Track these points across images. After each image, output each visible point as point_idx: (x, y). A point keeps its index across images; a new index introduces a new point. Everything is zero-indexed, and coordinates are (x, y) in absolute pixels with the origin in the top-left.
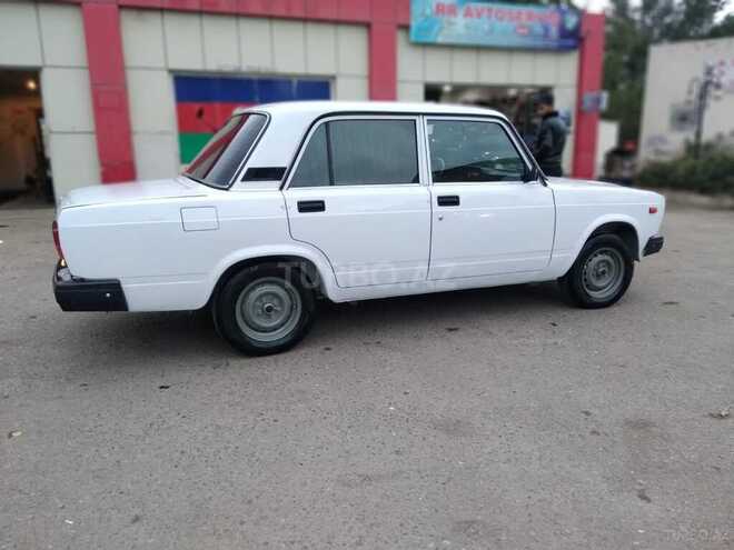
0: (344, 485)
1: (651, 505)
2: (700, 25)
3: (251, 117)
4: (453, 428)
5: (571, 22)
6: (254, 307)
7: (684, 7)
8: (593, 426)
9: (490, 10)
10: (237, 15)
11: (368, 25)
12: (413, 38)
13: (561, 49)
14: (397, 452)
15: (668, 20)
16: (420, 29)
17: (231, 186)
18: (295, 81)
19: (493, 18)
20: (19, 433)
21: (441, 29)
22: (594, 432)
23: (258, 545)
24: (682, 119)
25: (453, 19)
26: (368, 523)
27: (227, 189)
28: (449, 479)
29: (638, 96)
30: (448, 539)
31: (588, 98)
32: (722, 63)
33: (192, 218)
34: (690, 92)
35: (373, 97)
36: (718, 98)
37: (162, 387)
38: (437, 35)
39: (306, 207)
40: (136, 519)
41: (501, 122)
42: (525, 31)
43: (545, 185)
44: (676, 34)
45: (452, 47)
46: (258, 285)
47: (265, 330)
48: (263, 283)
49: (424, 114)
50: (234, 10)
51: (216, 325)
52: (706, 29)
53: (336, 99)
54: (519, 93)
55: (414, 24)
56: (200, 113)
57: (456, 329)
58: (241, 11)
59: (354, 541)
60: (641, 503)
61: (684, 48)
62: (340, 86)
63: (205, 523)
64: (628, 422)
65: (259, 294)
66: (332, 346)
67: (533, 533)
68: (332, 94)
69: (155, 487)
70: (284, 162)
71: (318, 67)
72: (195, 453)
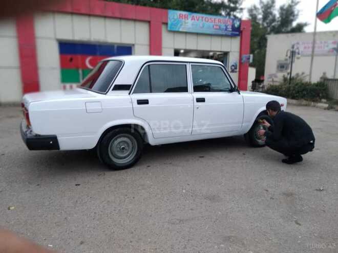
0: (172, 224)
1: (301, 226)
2: (287, 27)
3: (111, 62)
4: (213, 198)
5: (237, 24)
6: (117, 147)
7: (280, 19)
8: (270, 196)
9: (202, 18)
10: (89, 15)
11: (149, 22)
12: (169, 29)
13: (233, 36)
14: (192, 209)
15: (273, 24)
16: (172, 25)
17: (107, 93)
18: (116, 46)
19: (204, 21)
20: (13, 208)
21: (181, 25)
22: (271, 198)
23: (141, 251)
24: (282, 67)
25: (187, 21)
26: (187, 238)
27: (106, 94)
28: (217, 219)
29: (263, 57)
30: (223, 244)
31: (244, 57)
32: (298, 43)
33: (90, 107)
34: (287, 56)
35: (151, 54)
36: (298, 58)
37: (76, 185)
38: (179, 28)
39: (141, 102)
40: (82, 243)
41: (221, 67)
42: (218, 27)
43: (239, 94)
44: (277, 31)
45: (186, 33)
46: (118, 138)
47: (121, 158)
48: (120, 137)
49: (190, 62)
50: (88, 13)
51: (100, 157)
52: (289, 29)
53: (134, 54)
54: (214, 54)
55: (169, 23)
56: (71, 60)
57: (203, 157)
58: (92, 13)
59: (183, 247)
60: (297, 226)
61: (282, 37)
62: (136, 49)
63: (114, 243)
64: (284, 194)
65: (119, 142)
66: (150, 165)
67: (256, 240)
68: (133, 52)
69: (86, 229)
70: (130, 82)
71: (126, 40)
72: (101, 213)
